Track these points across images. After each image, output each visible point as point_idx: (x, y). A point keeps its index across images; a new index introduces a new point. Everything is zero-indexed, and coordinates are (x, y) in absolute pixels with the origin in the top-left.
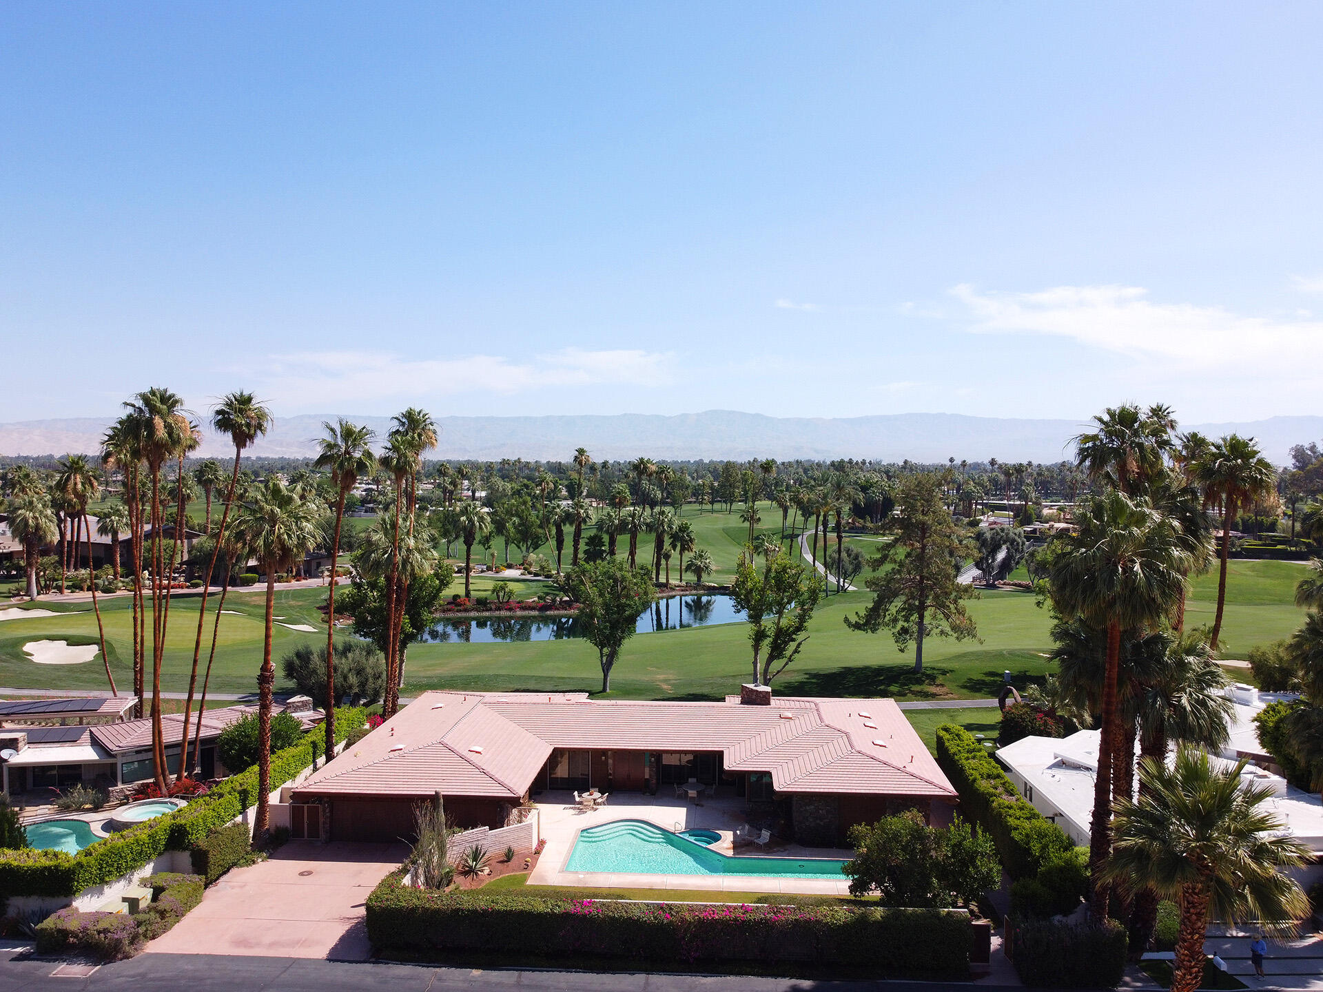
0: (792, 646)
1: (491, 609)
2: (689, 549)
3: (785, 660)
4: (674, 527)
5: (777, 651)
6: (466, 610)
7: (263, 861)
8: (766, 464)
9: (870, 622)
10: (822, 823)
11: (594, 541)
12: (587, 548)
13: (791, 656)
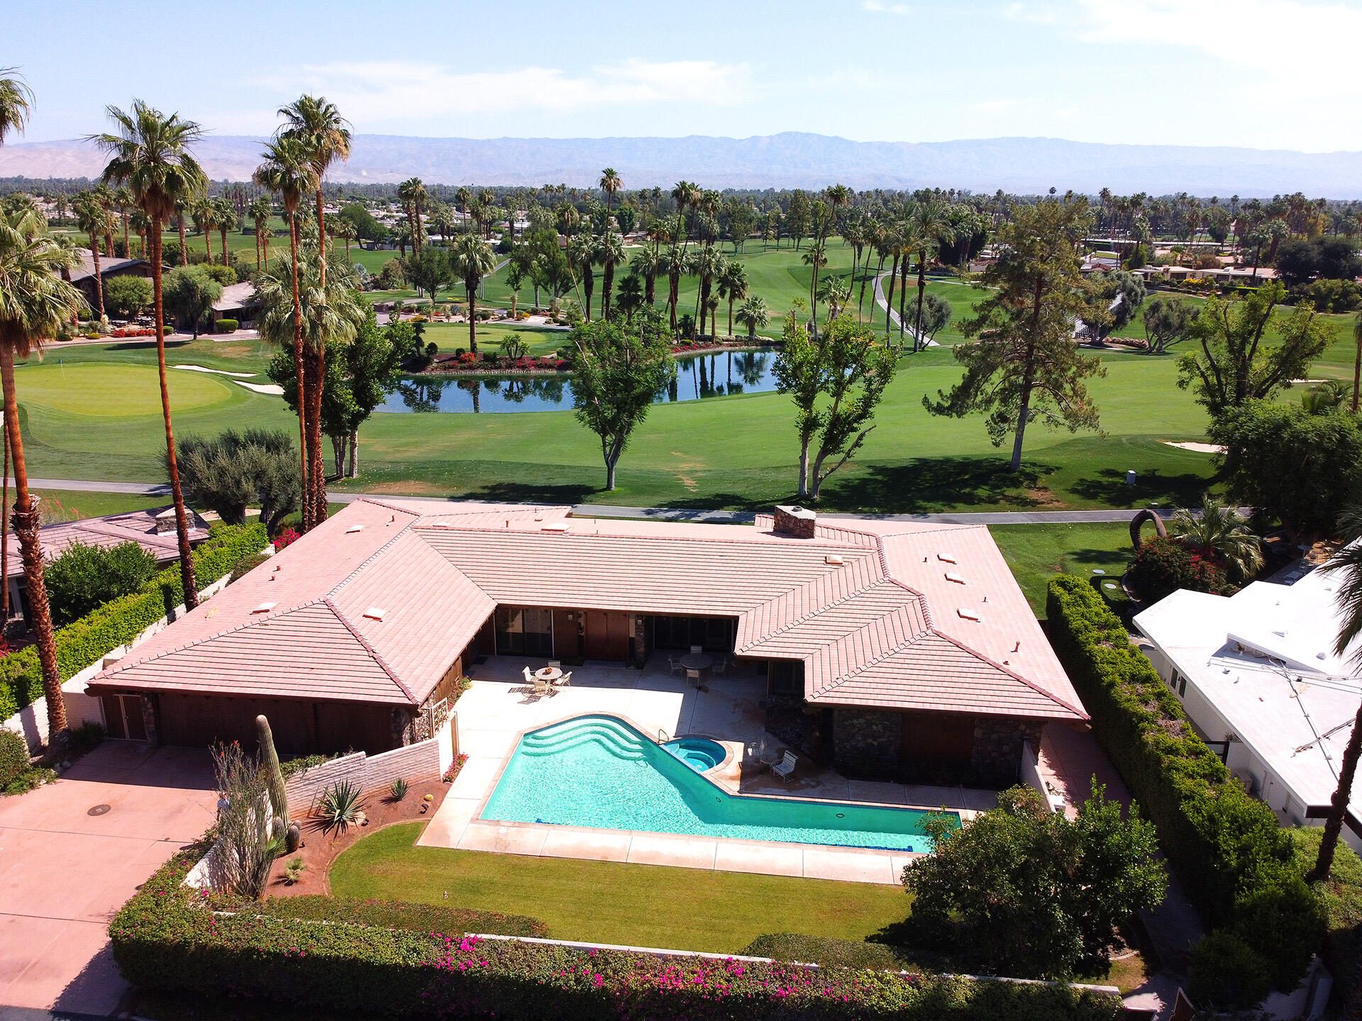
0: (853, 436)
1: (500, 367)
2: (741, 296)
3: (843, 455)
4: (723, 269)
5: (832, 443)
6: (471, 368)
7: (47, 783)
8: (836, 191)
9: (958, 402)
10: (875, 743)
11: (629, 284)
12: (620, 292)
13: (850, 451)
